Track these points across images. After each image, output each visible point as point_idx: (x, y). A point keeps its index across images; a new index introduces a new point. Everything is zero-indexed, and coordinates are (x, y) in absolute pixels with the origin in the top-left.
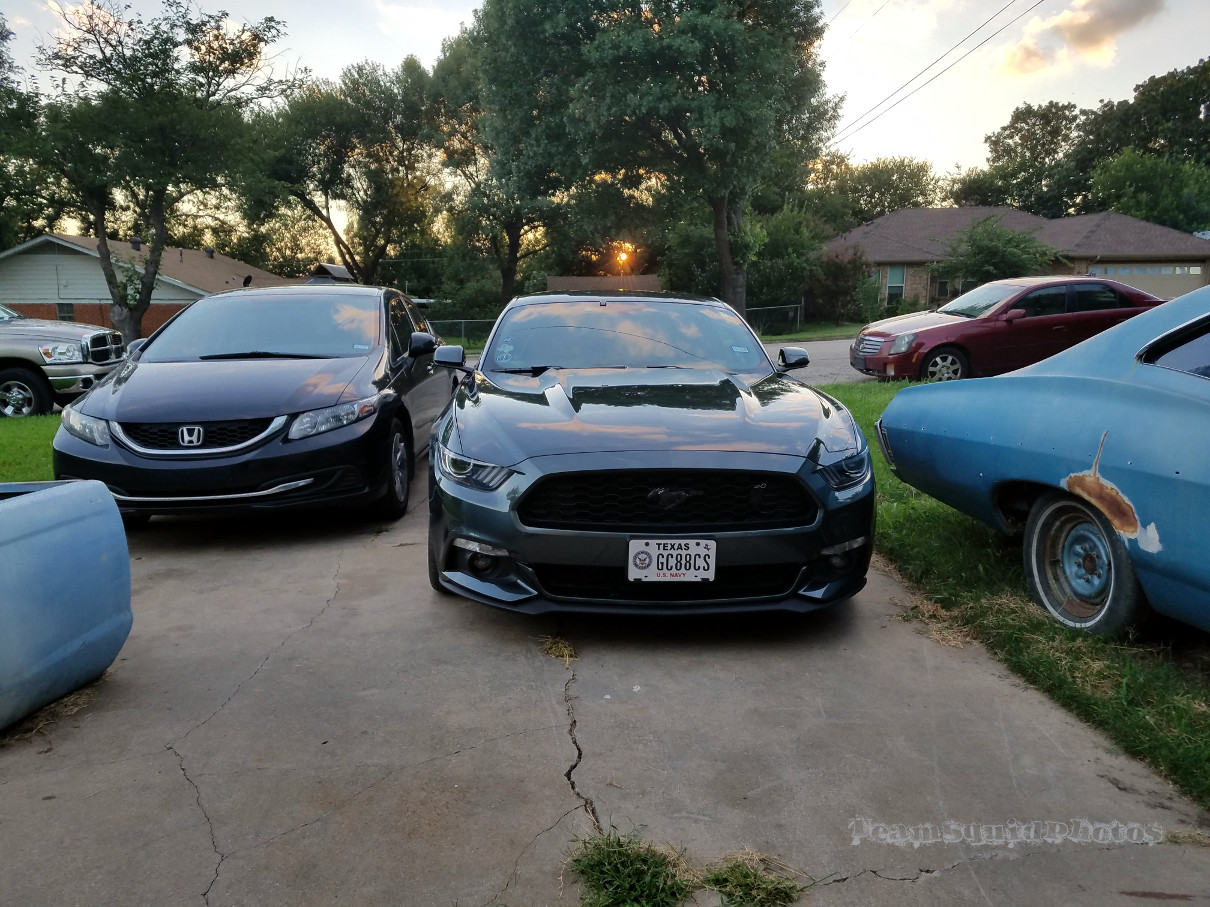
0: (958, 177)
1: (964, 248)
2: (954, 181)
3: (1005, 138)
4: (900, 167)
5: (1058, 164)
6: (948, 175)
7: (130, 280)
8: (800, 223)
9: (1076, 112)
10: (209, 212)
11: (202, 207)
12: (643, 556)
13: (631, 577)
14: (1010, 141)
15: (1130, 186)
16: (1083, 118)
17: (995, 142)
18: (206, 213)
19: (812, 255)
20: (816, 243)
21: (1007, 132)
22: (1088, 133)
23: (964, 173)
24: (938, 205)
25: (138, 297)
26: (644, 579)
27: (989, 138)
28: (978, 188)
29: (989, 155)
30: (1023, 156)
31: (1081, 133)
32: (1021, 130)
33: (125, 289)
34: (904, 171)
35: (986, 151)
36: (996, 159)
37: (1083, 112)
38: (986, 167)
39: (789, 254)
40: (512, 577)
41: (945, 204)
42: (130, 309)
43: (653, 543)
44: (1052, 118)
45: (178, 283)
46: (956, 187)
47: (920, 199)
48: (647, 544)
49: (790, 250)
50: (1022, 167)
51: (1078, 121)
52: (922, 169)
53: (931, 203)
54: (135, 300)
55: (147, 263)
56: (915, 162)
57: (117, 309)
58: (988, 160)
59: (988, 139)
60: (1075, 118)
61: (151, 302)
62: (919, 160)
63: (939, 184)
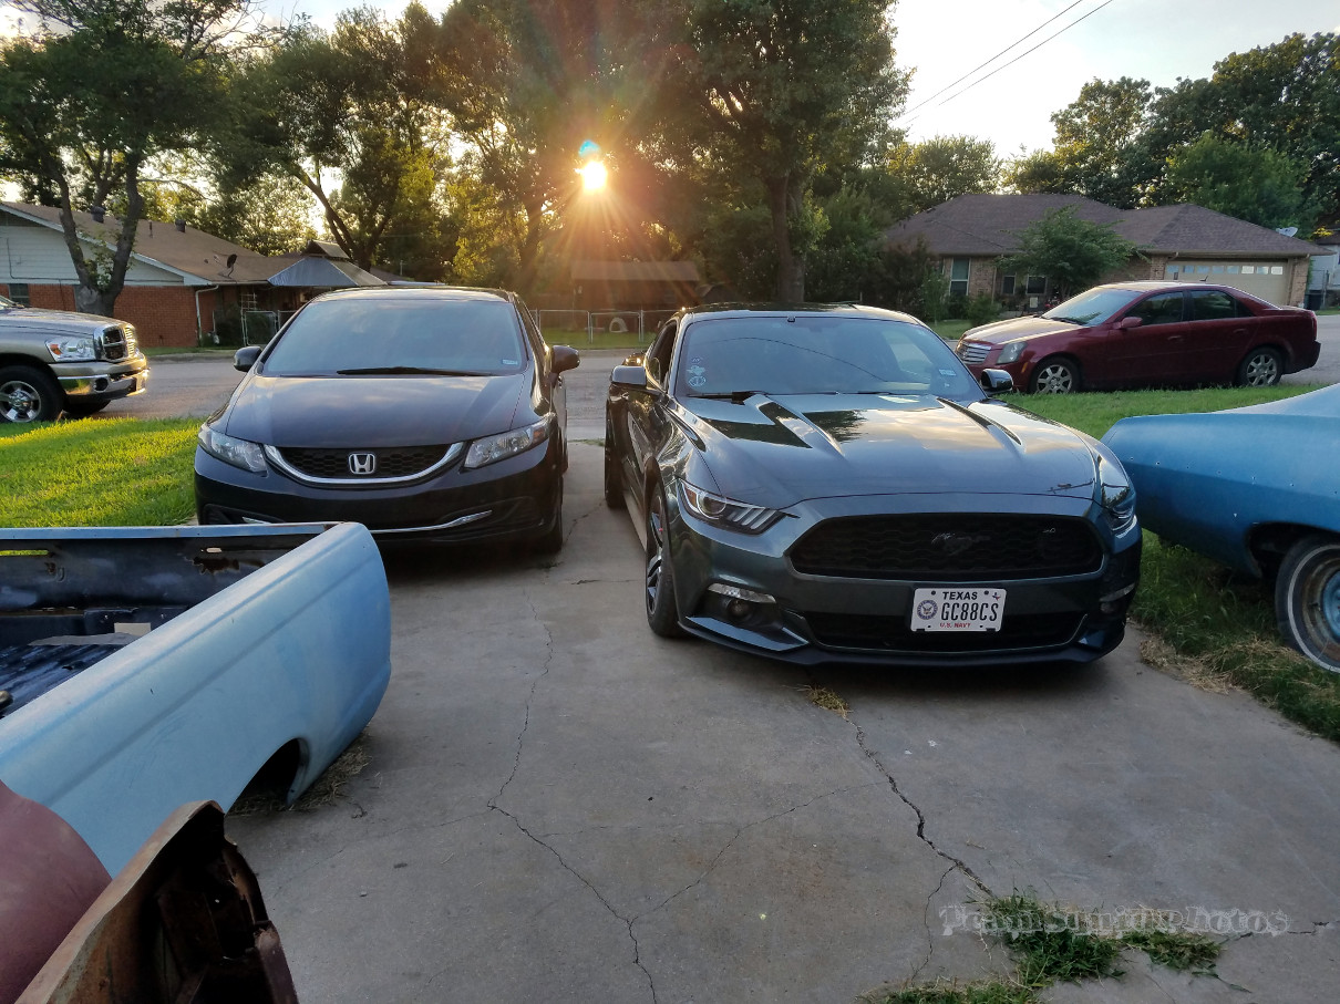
0: (1022, 159)
1: (1037, 241)
2: (1018, 164)
3: (1073, 117)
4: (962, 148)
5: (1130, 148)
6: (1011, 157)
7: (100, 257)
8: (858, 208)
9: (1151, 89)
10: (175, 177)
11: (164, 171)
12: (928, 605)
13: (914, 627)
14: (1077, 120)
15: (1209, 175)
16: (1158, 97)
17: (1062, 121)
18: (170, 178)
19: (870, 245)
20: (876, 232)
21: (1076, 110)
22: (1163, 115)
23: (1029, 155)
24: (1000, 191)
25: (110, 278)
26: (927, 630)
27: (1056, 116)
28: (1045, 171)
29: (1056, 135)
30: (1092, 138)
31: (1155, 114)
32: (1089, 109)
33: (95, 268)
34: (964, 152)
35: (1052, 131)
36: (1062, 140)
37: (1158, 91)
38: (1051, 149)
39: (846, 243)
40: (776, 625)
41: (1007, 189)
42: (101, 292)
43: (939, 591)
44: (1124, 95)
45: (152, 261)
46: (1020, 170)
47: (981, 183)
48: (933, 593)
49: (848, 238)
50: (1091, 150)
51: (1151, 100)
52: (985, 149)
53: (992, 188)
54: (107, 281)
55: (119, 238)
56: (976, 141)
57: (85, 291)
58: (1054, 141)
59: (1054, 117)
60: (1148, 96)
61: (125, 283)
62: (980, 140)
63: (1002, 167)
